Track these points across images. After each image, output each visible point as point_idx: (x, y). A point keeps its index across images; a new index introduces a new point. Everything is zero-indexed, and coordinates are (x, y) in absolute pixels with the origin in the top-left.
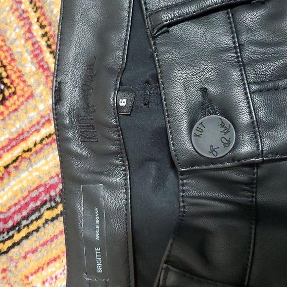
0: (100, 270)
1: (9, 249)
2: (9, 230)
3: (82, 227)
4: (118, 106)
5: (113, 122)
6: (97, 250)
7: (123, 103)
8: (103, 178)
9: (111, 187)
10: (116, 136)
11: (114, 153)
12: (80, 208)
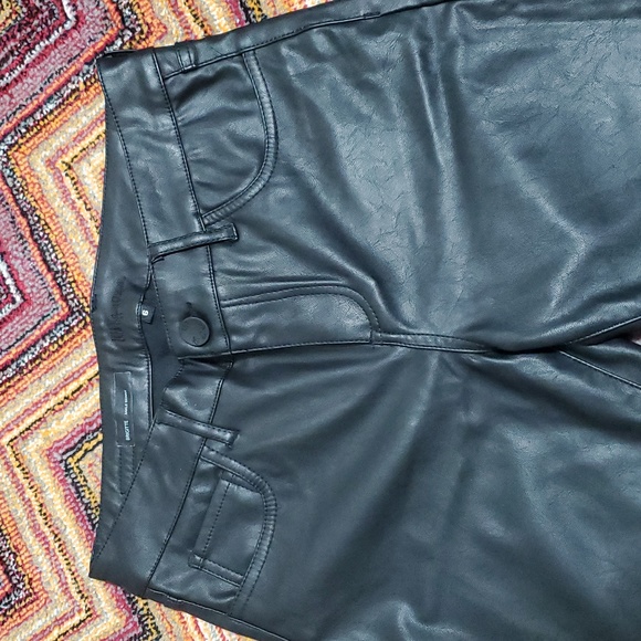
0: (128, 439)
1: (94, 447)
2: (94, 432)
3: (114, 405)
4: (141, 315)
5: (137, 325)
6: (126, 422)
7: (145, 313)
8: (131, 368)
9: (137, 375)
10: (137, 336)
11: (137, 349)
12: (113, 391)
